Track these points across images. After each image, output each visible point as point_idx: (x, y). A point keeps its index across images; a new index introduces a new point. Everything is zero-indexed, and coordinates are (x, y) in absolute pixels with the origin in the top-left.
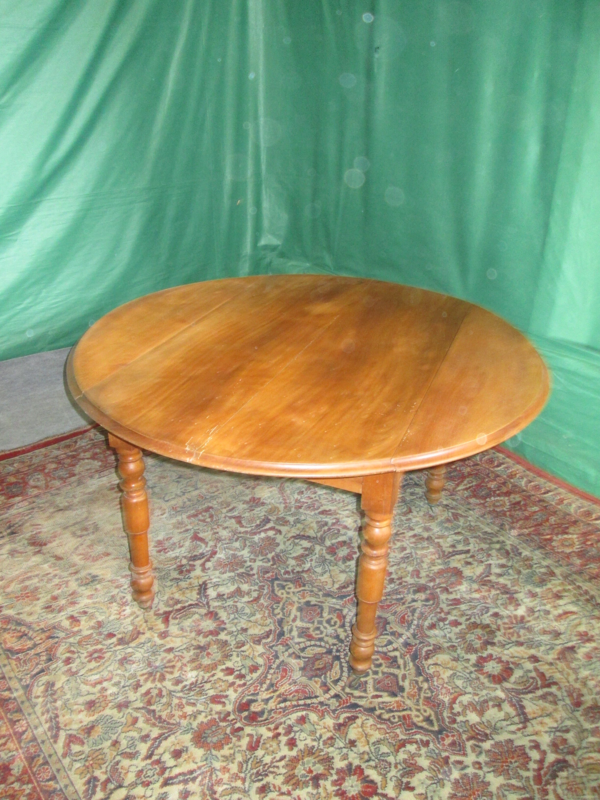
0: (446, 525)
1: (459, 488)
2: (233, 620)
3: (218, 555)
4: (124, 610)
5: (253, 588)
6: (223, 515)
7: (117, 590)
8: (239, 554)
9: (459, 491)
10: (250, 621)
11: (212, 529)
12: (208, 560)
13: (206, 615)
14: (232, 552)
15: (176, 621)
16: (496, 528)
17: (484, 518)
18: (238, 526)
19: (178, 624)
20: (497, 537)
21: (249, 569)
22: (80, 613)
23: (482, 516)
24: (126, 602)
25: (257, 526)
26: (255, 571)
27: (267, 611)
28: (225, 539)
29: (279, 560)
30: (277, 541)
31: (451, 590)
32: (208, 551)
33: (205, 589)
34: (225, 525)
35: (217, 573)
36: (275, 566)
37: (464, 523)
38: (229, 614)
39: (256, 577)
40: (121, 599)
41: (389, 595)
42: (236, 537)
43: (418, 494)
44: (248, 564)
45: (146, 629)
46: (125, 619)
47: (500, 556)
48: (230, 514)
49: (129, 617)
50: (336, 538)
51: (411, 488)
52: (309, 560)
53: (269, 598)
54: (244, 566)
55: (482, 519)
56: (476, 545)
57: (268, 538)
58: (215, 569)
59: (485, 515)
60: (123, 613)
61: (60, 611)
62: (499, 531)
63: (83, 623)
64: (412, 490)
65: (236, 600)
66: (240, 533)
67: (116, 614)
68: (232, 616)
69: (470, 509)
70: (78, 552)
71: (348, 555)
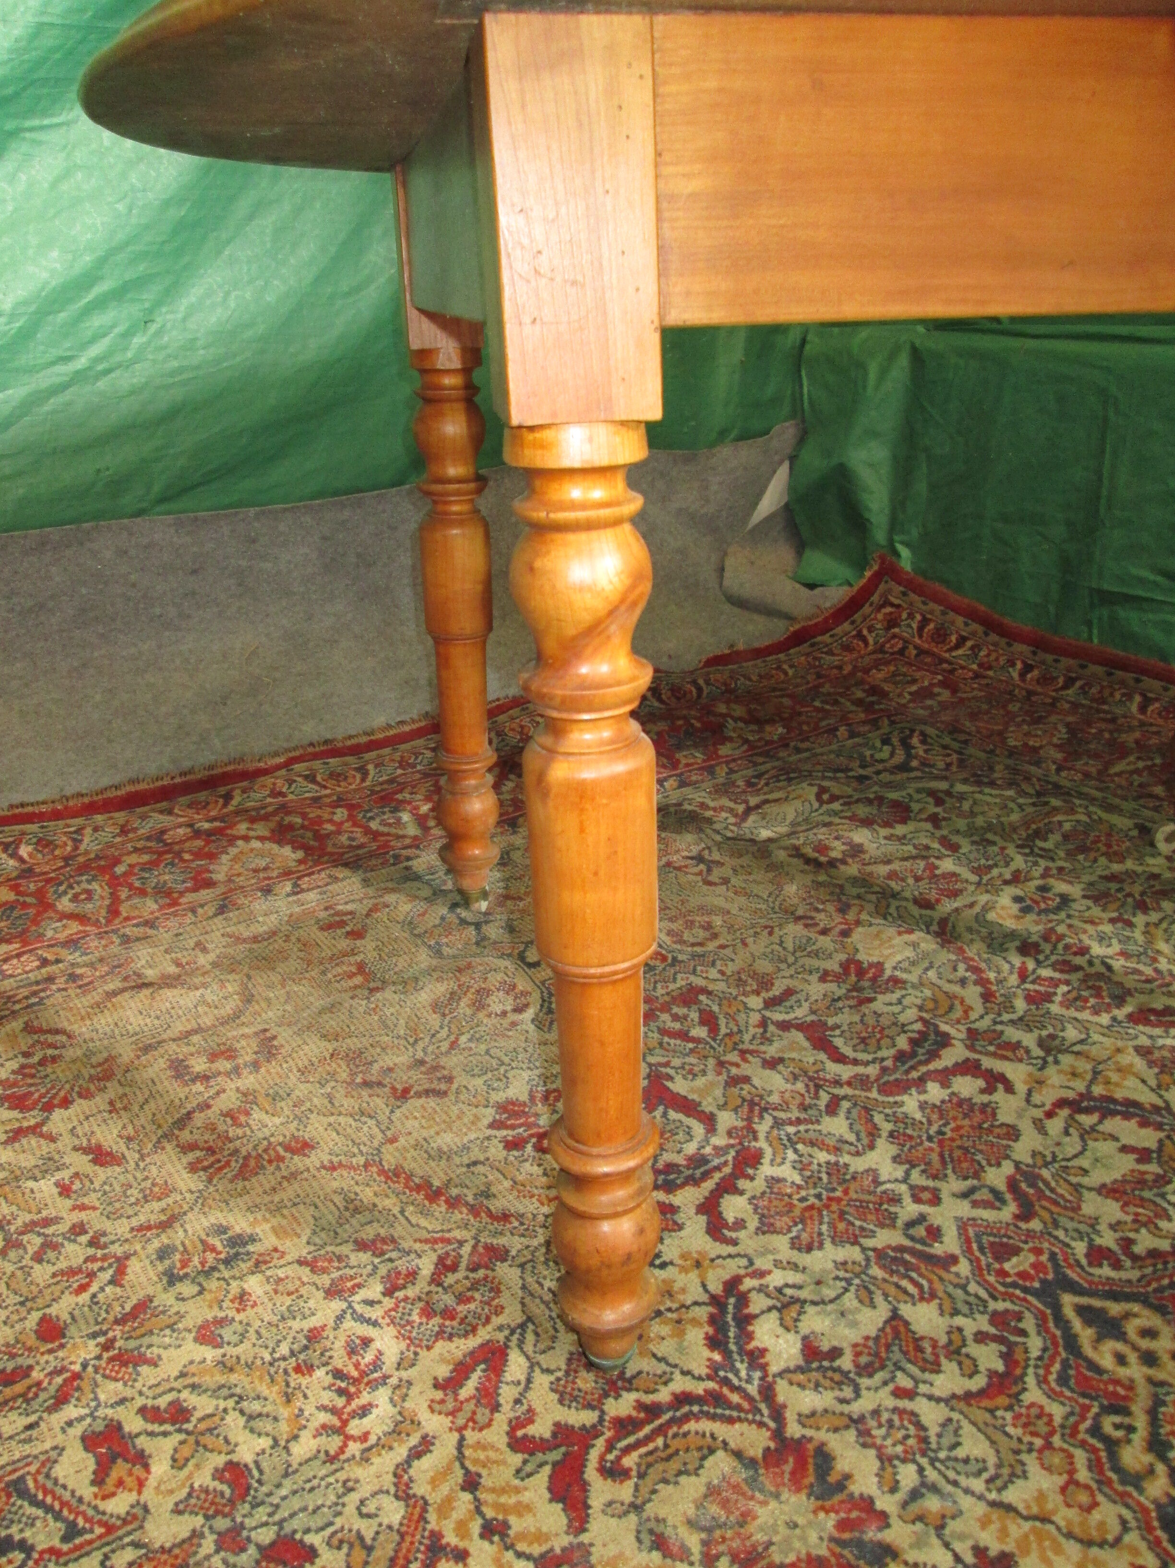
2: (915, 1495)
3: (766, 1169)
4: (364, 1411)
5: (969, 1325)
6: (755, 1018)
7: (337, 1305)
8: (858, 1164)
10: (1009, 1508)
11: (721, 1064)
12: (728, 1187)
13: (771, 1458)
14: (823, 1157)
15: (625, 1491)
18: (822, 1056)
19: (636, 1508)
21: (920, 1231)
22: (149, 1413)
24: (376, 1364)
25: (901, 1057)
26: (950, 1244)
27: (1080, 1457)
28: (784, 1106)
29: (1041, 1195)
30: (1004, 1117)
32: (719, 1151)
33: (745, 1320)
34: (772, 1051)
35: (781, 1243)
36: (1036, 1225)
38: (885, 1460)
39: (963, 1267)
40: (352, 1352)
42: (824, 1098)
44: (910, 1209)
45: (476, 1527)
46: (365, 1458)
48: (778, 1016)
49: (383, 1445)
53: (1063, 1379)
54: (893, 1217)
57: (963, 1104)
58: (766, 1228)
60: (355, 1427)
61: (61, 1400)
63: (160, 1468)
65: (904, 1382)
66: (837, 1083)
67: (325, 1429)
68: (908, 1475)
70: (185, 1136)
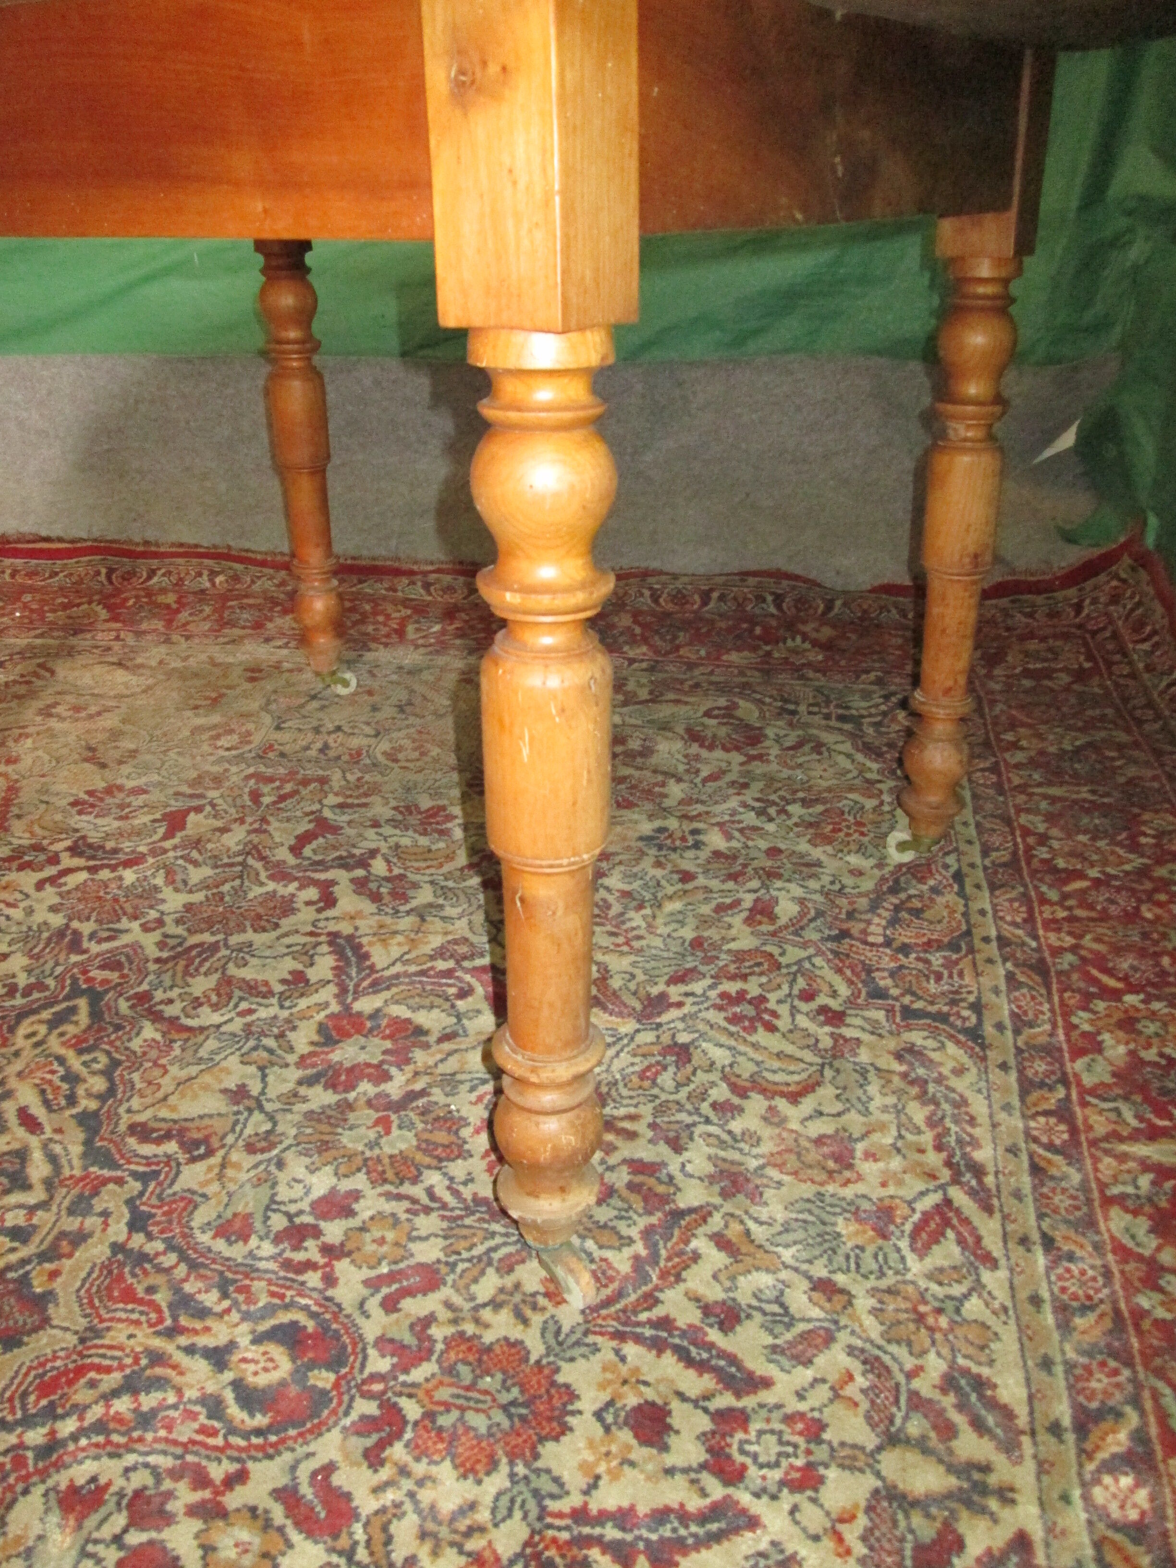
0: (843, 1226)
1: (1142, 1150)
3: (128, 872)
6: (314, 807)
8: (163, 894)
9: (1123, 1158)
11: (236, 819)
12: (96, 869)
14: (160, 882)
16: (1063, 1412)
17: (1065, 1327)
18: (290, 842)
20: (1010, 1447)
21: (105, 934)
23: (1063, 1310)
25: (317, 862)
26: (101, 948)
28: (207, 851)
29: (192, 959)
31: (398, 1451)
36: (152, 967)
37: (936, 1275)
41: (193, 1266)
43: (929, 1063)
47: (852, 1534)
50: (414, 1010)
51: (934, 1033)
52: (244, 1005)
55: (1049, 1318)
56: (823, 1393)
59: (1085, 1309)
62: (1055, 1429)
64: (931, 1043)
69: (1048, 1243)
71: (350, 1070)
